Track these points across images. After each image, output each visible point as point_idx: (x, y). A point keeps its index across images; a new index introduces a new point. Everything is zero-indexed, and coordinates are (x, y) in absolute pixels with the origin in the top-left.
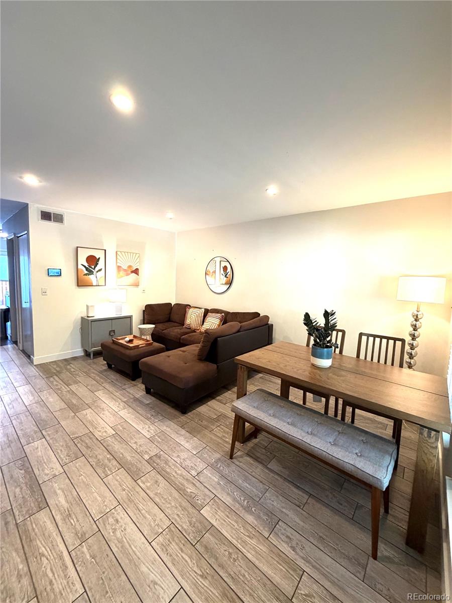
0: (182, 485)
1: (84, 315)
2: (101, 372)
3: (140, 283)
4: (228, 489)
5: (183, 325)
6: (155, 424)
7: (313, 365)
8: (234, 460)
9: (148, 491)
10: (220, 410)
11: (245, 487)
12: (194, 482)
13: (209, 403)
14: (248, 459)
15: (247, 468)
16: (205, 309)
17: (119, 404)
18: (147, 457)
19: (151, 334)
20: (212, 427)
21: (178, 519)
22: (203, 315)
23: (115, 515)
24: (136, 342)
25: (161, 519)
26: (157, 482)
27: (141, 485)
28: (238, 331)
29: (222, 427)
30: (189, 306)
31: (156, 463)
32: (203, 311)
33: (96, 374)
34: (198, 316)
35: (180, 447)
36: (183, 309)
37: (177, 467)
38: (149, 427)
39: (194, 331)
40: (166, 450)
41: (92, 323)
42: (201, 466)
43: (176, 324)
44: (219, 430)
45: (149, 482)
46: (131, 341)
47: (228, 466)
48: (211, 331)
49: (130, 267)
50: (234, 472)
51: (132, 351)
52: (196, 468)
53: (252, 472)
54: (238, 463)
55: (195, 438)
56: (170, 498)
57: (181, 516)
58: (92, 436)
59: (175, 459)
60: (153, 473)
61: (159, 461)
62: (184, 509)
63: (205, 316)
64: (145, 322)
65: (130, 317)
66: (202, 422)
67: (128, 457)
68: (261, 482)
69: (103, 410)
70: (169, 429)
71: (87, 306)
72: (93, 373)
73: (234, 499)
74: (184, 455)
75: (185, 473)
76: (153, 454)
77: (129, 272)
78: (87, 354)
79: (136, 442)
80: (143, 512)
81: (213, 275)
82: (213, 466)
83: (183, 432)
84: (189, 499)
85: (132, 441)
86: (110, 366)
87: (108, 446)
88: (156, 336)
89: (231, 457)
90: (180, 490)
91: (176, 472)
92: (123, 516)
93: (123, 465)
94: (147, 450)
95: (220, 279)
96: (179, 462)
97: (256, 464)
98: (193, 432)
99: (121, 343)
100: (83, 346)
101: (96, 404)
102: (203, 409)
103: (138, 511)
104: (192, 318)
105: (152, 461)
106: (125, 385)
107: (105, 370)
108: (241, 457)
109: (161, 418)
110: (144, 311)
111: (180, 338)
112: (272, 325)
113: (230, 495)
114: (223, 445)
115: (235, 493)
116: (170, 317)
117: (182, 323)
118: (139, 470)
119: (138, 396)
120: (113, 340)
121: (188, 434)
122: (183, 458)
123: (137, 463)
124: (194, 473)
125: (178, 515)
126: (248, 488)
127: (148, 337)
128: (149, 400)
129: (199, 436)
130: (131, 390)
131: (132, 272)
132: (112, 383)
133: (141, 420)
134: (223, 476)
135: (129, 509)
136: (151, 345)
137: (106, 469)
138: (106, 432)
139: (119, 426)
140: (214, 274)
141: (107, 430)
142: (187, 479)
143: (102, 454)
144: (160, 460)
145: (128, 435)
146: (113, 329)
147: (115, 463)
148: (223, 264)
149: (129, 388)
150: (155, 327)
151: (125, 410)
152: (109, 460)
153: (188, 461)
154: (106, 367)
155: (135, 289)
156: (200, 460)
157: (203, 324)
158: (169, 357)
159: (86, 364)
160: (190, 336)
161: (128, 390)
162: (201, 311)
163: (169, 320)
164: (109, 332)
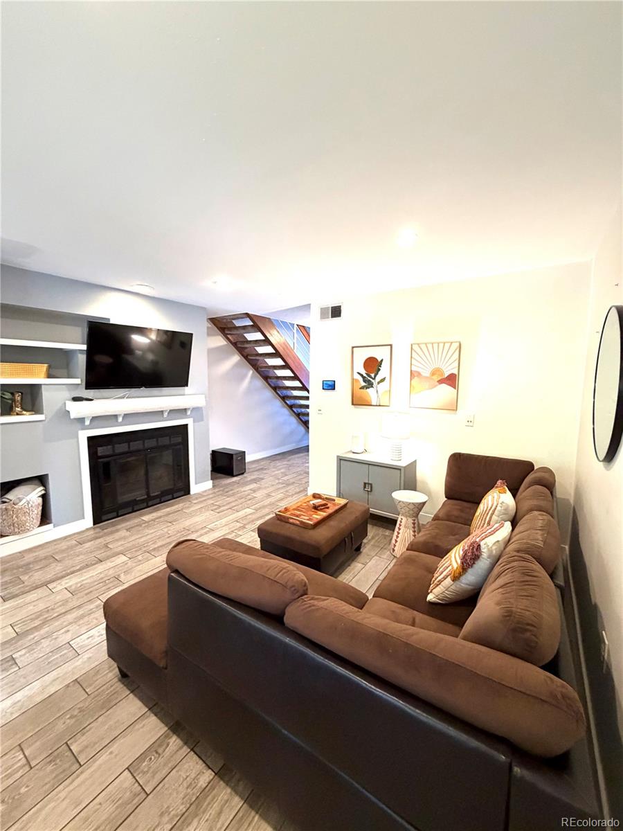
3: (459, 406)
41: (342, 462)
49: (437, 370)
65: (400, 470)
77: (435, 382)
131: (441, 382)
155: (448, 416)
164: (363, 486)
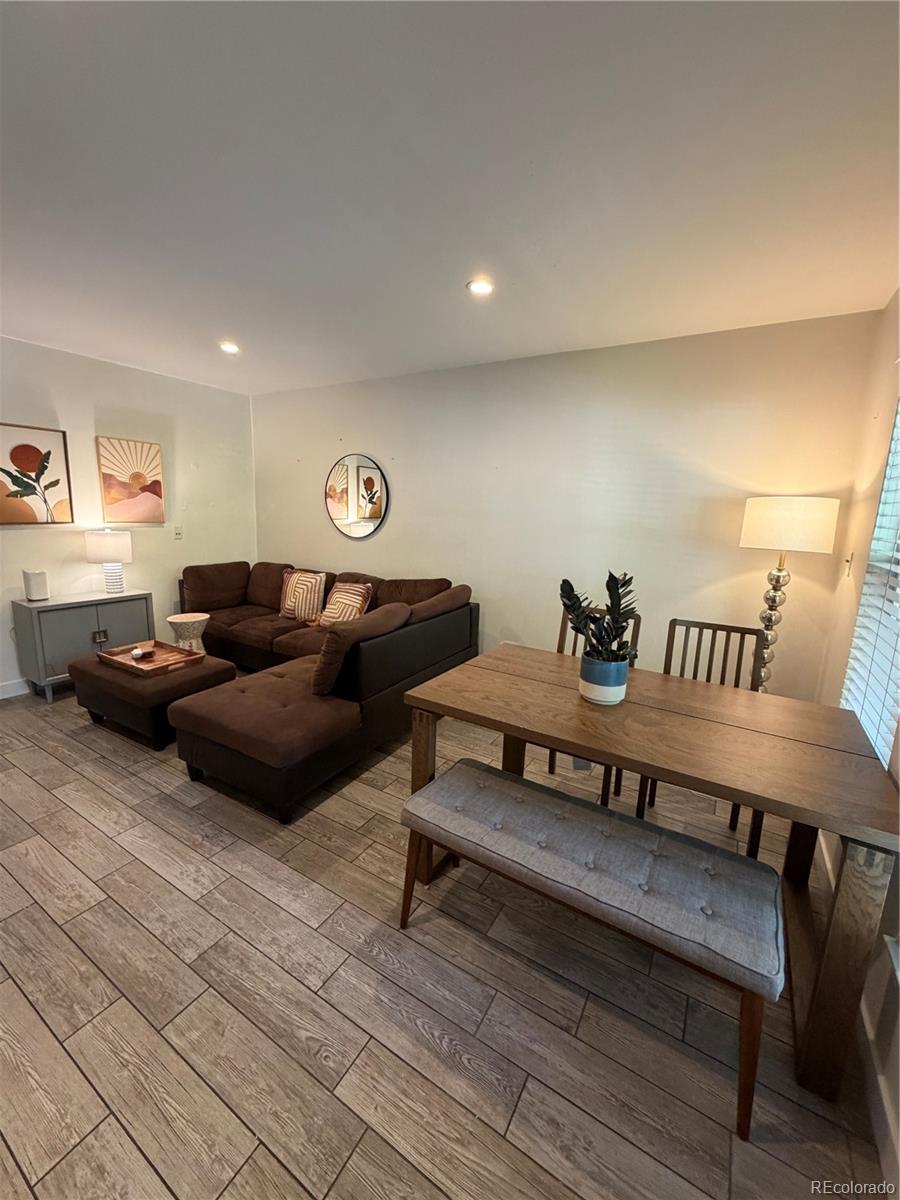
0: (285, 1021)
1: (19, 596)
2: (73, 735)
3: (166, 518)
4: (400, 1011)
5: (279, 611)
6: (214, 859)
7: (584, 699)
8: (412, 931)
9: (194, 1058)
10: (373, 804)
11: (442, 1000)
12: (318, 1009)
13: (344, 790)
14: (444, 922)
15: (444, 949)
16: (327, 574)
17: (120, 815)
18: (190, 955)
19: (200, 634)
20: (353, 850)
21: (276, 1127)
22: (322, 587)
23: (97, 1152)
24: (163, 659)
25: (228, 1139)
26: (218, 1023)
27: (175, 1040)
28: (406, 624)
29: (379, 847)
30: (290, 568)
31: (215, 969)
32: (324, 579)
33: (60, 740)
34: (310, 591)
35: (277, 913)
36: (275, 575)
37: (270, 971)
38: (198, 870)
39: (304, 624)
40: (240, 929)
41: (41, 615)
42: (332, 957)
43: (261, 610)
44: (372, 856)
45: (197, 1029)
46: (146, 657)
47: (398, 948)
48: (342, 627)
49: (137, 476)
50: (412, 961)
51: (149, 682)
52: (319, 966)
53: (454, 956)
54: (420, 937)
55: (315, 886)
56: (254, 1065)
57: (285, 1115)
58: (38, 915)
59: (267, 950)
60: (209, 999)
61: (224, 962)
62: (292, 1092)
63: (328, 589)
64: (187, 607)
65: (146, 599)
66: (330, 839)
67: (138, 963)
68: (478, 980)
69: (75, 834)
70: (248, 869)
71: (25, 574)
72: (53, 739)
73: (418, 1039)
74: (289, 935)
75: (292, 986)
76: (206, 943)
77: (137, 490)
78: (38, 692)
79: (162, 916)
80: (180, 1124)
81: (342, 497)
82: (362, 956)
83: (285, 871)
84: (303, 1059)
85: (151, 914)
86: (97, 719)
87: (84, 937)
88: (213, 640)
89: (404, 925)
90: (279, 1035)
91: (269, 989)
92: (118, 1150)
93: (125, 988)
94: (193, 935)
95: (359, 506)
96: (275, 956)
97: (460, 932)
98: (309, 868)
99: (121, 663)
100: (23, 673)
101: (54, 822)
102: (331, 807)
103: (164, 1124)
104: (298, 594)
105: (205, 964)
106: (136, 762)
107: (86, 729)
108: (426, 919)
109: (229, 840)
110: (181, 583)
111: (271, 644)
112: (478, 605)
113: (406, 1028)
114: (384, 894)
115: (419, 1022)
116: (246, 593)
117: (275, 605)
118: (170, 996)
119: (169, 790)
120: (99, 656)
121: (296, 877)
122: (284, 944)
123: (163, 976)
124: (314, 981)
125: (276, 1114)
126: (447, 1000)
127: (194, 642)
128: (199, 795)
129: (323, 879)
130: (153, 776)
131: (144, 489)
132: (102, 760)
133: (178, 853)
134: (387, 979)
135: (136, 1125)
136: (201, 662)
137: (76, 1007)
138: (79, 897)
139: (117, 877)
140: (345, 495)
141: (83, 893)
142: (298, 1003)
143: (64, 964)
144: (227, 959)
145: (142, 898)
146: (101, 629)
147: (101, 984)
148: (364, 475)
149: (147, 769)
150: (210, 618)
151: (137, 831)
152: (85, 979)
153: (300, 952)
154: (86, 721)
155: (154, 530)
156: (328, 942)
157: (324, 608)
158: (243, 692)
159: (34, 718)
160: (295, 637)
161: (145, 775)
162: (318, 578)
163: (244, 600)
164: (91, 636)
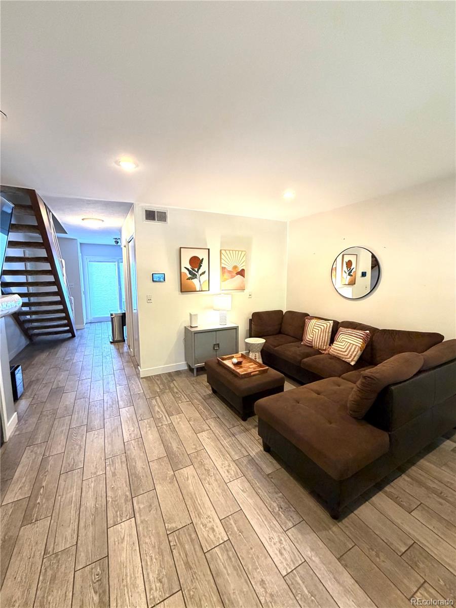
3: (246, 287)
5: (301, 341)
6: (289, 534)
10: (406, 527)
16: (334, 321)
17: (229, 465)
20: (407, 583)
22: (331, 329)
24: (247, 367)
28: (420, 371)
30: (308, 316)
32: (332, 325)
34: (323, 331)
36: (300, 318)
38: (280, 541)
39: (318, 352)
41: (196, 334)
43: (290, 338)
46: (239, 364)
49: (235, 267)
63: (335, 332)
64: (252, 334)
65: (236, 329)
66: (377, 555)
71: (190, 314)
77: (234, 274)
78: (191, 369)
79: (262, 581)
85: (255, 574)
86: (214, 391)
99: (228, 366)
100: (186, 360)
101: (199, 459)
104: (315, 333)
106: (234, 426)
107: (209, 395)
109: (296, 518)
110: (251, 321)
111: (301, 361)
116: (281, 327)
117: (300, 338)
119: (253, 454)
120: (217, 360)
127: (257, 354)
131: (238, 273)
132: (218, 420)
133: (265, 517)
138: (213, 530)
139: (232, 522)
145: (248, 552)
146: (217, 343)
150: (265, 342)
151: (239, 483)
154: (210, 392)
155: (240, 293)
157: (332, 343)
159: (189, 384)
160: (315, 361)
161: (239, 437)
162: (328, 324)
163: (280, 332)
164: (213, 346)
